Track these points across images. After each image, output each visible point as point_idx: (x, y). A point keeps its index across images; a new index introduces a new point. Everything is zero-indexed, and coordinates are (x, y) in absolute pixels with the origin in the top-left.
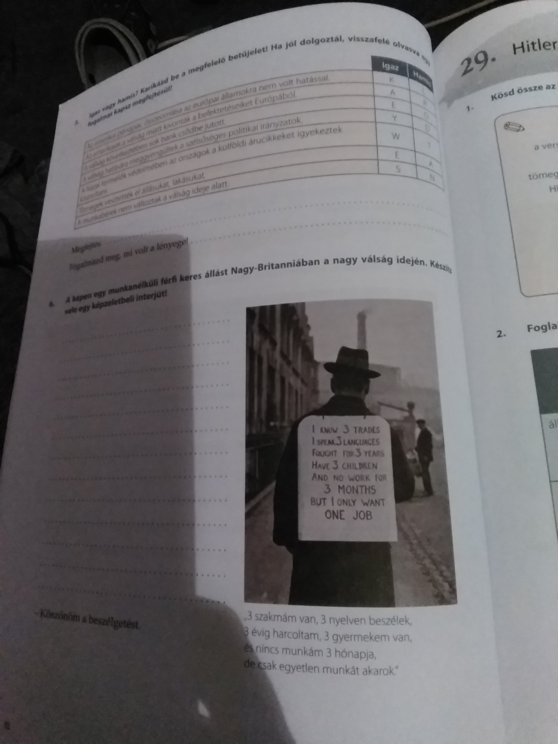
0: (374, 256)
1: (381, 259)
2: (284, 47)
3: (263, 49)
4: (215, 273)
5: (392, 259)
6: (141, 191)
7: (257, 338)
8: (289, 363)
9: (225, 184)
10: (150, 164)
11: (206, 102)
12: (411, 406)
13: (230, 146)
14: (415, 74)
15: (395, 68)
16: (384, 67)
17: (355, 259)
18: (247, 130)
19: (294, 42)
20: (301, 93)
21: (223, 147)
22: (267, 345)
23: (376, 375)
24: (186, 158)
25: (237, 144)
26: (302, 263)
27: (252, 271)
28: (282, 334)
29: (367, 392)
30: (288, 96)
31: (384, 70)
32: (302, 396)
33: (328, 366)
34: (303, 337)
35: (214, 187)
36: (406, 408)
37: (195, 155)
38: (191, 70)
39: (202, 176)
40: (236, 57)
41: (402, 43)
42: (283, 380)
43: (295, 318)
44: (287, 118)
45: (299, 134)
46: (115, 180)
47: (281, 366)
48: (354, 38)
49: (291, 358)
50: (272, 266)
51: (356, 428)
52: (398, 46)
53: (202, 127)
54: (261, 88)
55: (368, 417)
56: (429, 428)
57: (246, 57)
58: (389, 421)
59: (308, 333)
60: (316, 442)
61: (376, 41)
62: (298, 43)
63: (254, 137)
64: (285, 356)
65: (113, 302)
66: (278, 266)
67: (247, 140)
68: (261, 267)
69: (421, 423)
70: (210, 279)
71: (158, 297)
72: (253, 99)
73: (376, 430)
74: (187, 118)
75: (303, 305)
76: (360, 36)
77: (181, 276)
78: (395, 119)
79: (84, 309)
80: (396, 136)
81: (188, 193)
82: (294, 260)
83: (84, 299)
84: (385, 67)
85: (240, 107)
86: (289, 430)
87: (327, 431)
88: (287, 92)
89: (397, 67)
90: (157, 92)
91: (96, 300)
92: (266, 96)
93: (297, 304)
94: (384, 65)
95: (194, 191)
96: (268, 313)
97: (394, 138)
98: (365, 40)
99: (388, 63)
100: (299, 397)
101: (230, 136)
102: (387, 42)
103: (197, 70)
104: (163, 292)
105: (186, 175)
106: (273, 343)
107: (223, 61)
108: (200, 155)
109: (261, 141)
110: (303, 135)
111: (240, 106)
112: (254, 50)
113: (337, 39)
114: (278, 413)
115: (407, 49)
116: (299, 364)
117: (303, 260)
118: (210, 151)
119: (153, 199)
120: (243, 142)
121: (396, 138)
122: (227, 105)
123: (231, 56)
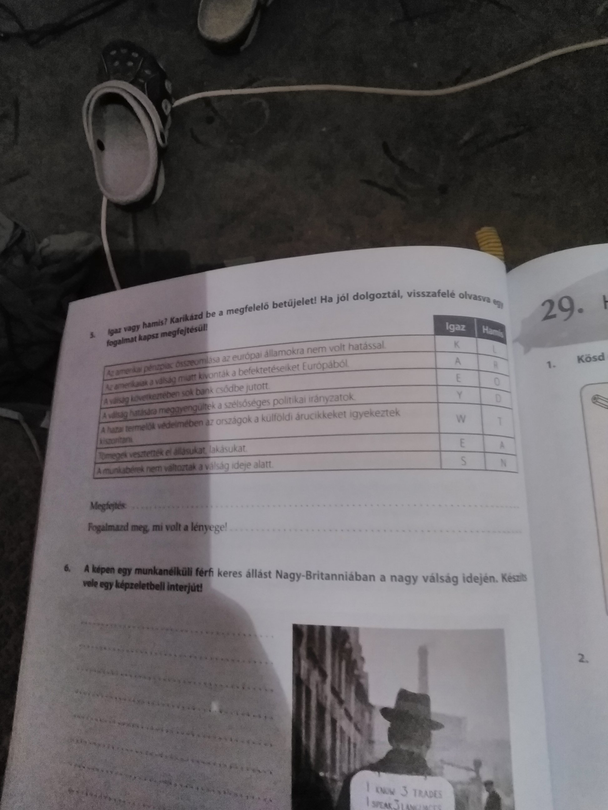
0: (437, 574)
1: (445, 579)
2: (335, 300)
3: (312, 299)
4: (258, 574)
5: (457, 577)
6: (173, 451)
7: (304, 664)
8: (341, 702)
9: (268, 464)
10: (183, 419)
11: (247, 357)
12: (478, 764)
13: (274, 418)
14: (485, 329)
15: (461, 327)
16: (447, 328)
17: (415, 577)
18: (294, 401)
19: (346, 296)
20: (354, 362)
21: (267, 418)
22: (315, 676)
23: (438, 726)
24: (224, 422)
25: (282, 417)
26: (354, 577)
27: (299, 577)
28: (333, 665)
29: (428, 747)
30: (339, 365)
31: (448, 333)
32: (355, 745)
33: (385, 712)
34: (356, 672)
35: (257, 465)
36: (472, 767)
37: (235, 421)
38: (230, 310)
39: (242, 448)
40: (280, 305)
41: (469, 293)
42: (334, 722)
43: (347, 646)
44: (339, 392)
45: (352, 414)
46: (142, 428)
47: (332, 706)
48: (414, 293)
49: (343, 696)
50: (321, 576)
51: (415, 791)
52: (465, 297)
53: (243, 387)
54: (310, 350)
55: (429, 778)
56: (499, 791)
57: (291, 307)
58: (454, 784)
59: (362, 667)
60: (371, 804)
61: (439, 296)
62: (351, 297)
63: (302, 411)
64: (336, 693)
65: (140, 586)
66: (328, 577)
67: (294, 412)
68: (309, 575)
69: (489, 784)
70: (252, 579)
71: (192, 591)
72: (300, 362)
73: (438, 795)
74: (225, 372)
75: (356, 630)
76: (421, 290)
77: (219, 570)
78: (460, 397)
79: (107, 586)
80: (461, 419)
81: (227, 466)
82: (346, 572)
83: (105, 572)
84: (449, 329)
85: (286, 370)
86: (340, 784)
87: (384, 791)
88: (338, 359)
89: (464, 326)
90: (190, 327)
91: (120, 578)
92: (316, 360)
93: (350, 628)
94: (448, 326)
95: (233, 466)
96: (317, 635)
97: (459, 421)
98: (426, 294)
99: (452, 324)
100: (352, 746)
101: (274, 404)
102: (452, 295)
103: (236, 311)
104: (198, 586)
105: (226, 444)
106: (323, 675)
107: (266, 307)
108: (241, 423)
109: (309, 417)
110: (357, 416)
111: (286, 368)
112: (301, 300)
113: (394, 295)
114: (329, 761)
115: (476, 298)
116: (353, 706)
117: (356, 573)
118: (253, 420)
119: (187, 465)
120: (289, 415)
121: (461, 421)
122: (271, 364)
123: (275, 303)
